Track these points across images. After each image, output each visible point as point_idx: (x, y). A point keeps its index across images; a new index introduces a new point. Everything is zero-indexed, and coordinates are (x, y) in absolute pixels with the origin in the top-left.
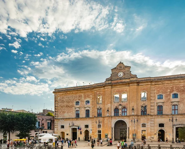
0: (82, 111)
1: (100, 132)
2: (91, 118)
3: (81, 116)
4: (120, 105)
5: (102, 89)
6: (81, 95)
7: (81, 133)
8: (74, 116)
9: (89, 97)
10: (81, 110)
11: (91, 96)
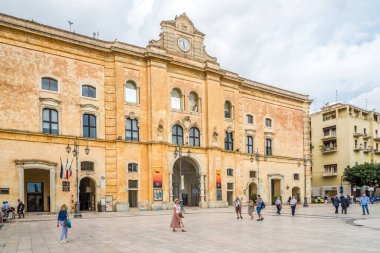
0: (69, 114)
1: (133, 184)
2: (101, 141)
3: (64, 129)
4: (188, 119)
5: (138, 63)
6: (65, 63)
7: (66, 186)
8: (36, 125)
9: (94, 77)
10: (64, 111)
11: (101, 74)
